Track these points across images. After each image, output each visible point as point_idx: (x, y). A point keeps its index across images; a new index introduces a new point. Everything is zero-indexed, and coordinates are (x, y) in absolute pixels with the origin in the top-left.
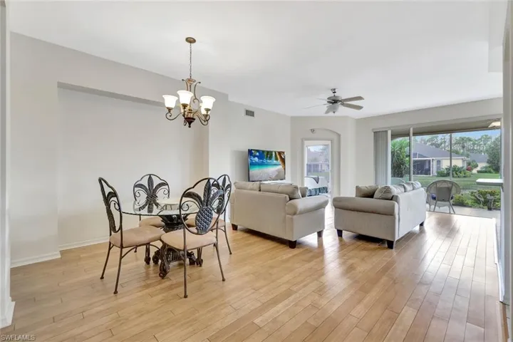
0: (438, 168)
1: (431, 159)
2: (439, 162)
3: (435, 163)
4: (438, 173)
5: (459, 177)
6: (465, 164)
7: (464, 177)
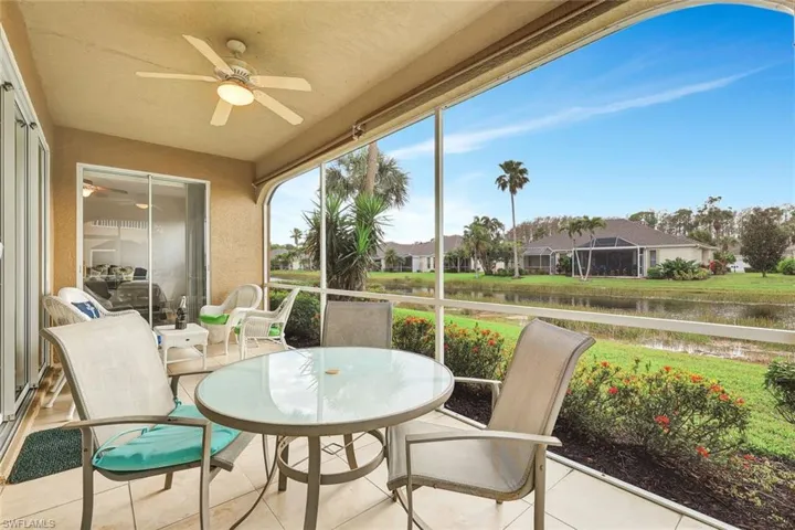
0: (653, 264)
1: (639, 247)
2: (653, 252)
4: (650, 272)
5: (684, 279)
6: (710, 256)
7: (695, 279)
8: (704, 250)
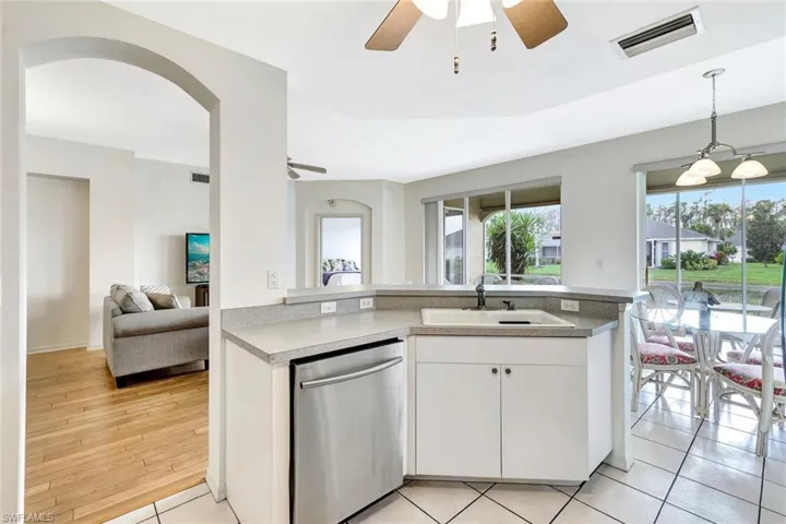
0: (665, 254)
1: (652, 240)
2: (665, 245)
3: (659, 246)
4: (663, 263)
5: (695, 269)
6: (714, 248)
7: (705, 269)
8: (710, 242)
